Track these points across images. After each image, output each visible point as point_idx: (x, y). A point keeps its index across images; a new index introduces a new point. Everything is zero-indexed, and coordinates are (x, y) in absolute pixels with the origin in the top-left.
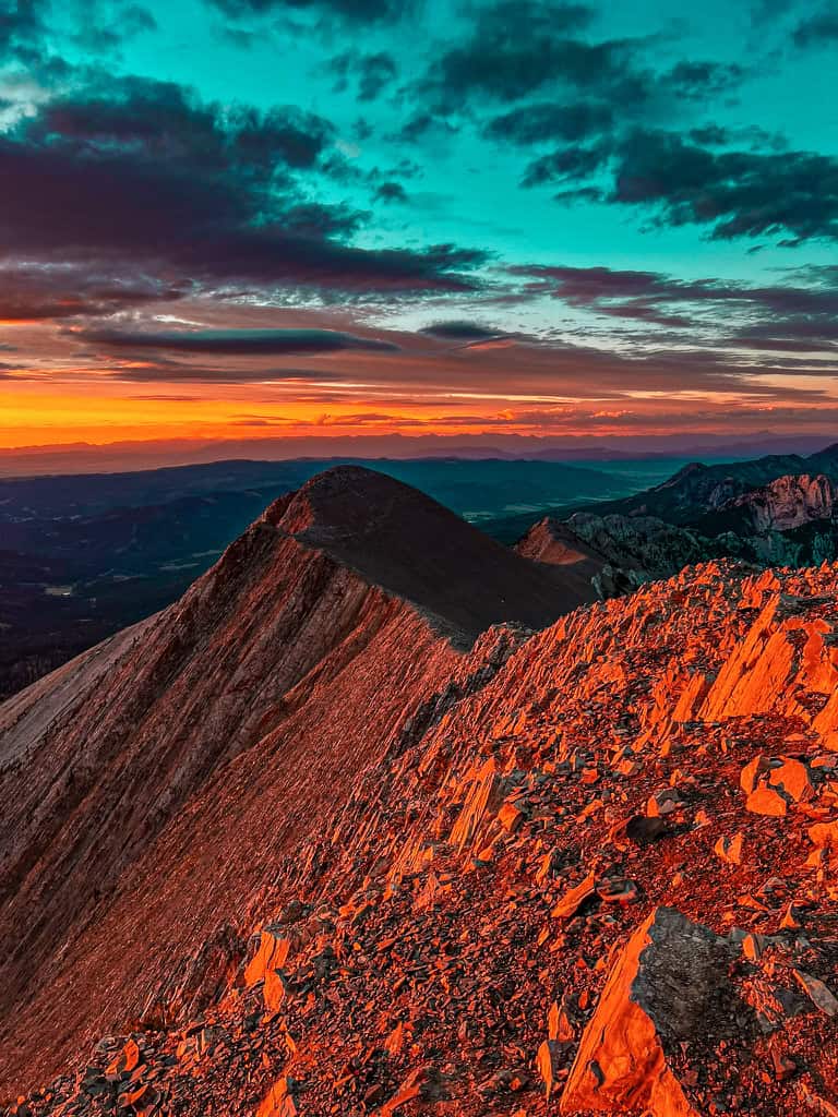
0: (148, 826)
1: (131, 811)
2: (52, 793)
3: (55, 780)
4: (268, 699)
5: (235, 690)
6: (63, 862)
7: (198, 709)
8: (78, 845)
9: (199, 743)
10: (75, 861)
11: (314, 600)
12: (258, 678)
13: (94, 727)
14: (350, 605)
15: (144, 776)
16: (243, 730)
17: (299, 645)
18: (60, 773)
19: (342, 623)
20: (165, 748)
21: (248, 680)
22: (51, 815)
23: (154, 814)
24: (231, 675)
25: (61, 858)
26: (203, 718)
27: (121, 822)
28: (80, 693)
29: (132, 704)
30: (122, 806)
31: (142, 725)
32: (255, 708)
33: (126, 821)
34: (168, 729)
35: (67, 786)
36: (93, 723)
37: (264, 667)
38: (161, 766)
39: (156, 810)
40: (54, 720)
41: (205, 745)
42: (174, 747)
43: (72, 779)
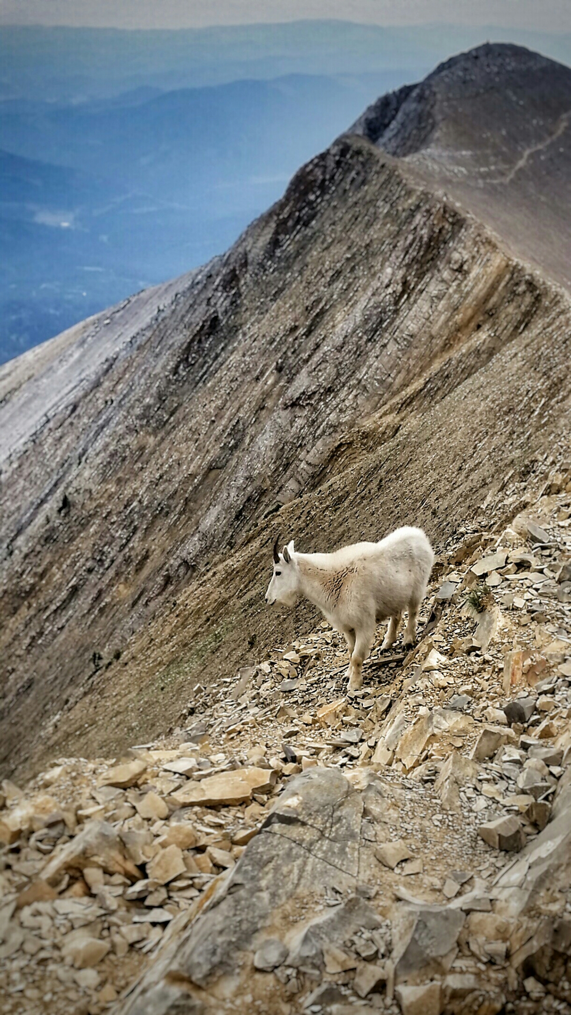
0: (168, 580)
1: (146, 557)
2: (40, 519)
3: (43, 501)
4: (340, 424)
5: (294, 405)
6: (55, 611)
7: (241, 426)
8: (75, 591)
9: (241, 474)
10: (70, 612)
11: (420, 276)
12: (329, 391)
13: (97, 434)
14: (475, 291)
15: (163, 512)
16: (303, 465)
17: (392, 348)
18: (51, 492)
19: (458, 318)
20: (193, 476)
21: (314, 393)
22: (38, 548)
23: (177, 564)
24: (290, 381)
25: (53, 607)
26: (247, 440)
27: (131, 568)
28: (82, 381)
29: (149, 407)
30: (133, 548)
31: (163, 439)
32: (321, 435)
33: (138, 570)
34: (198, 449)
35: (59, 511)
36: (95, 428)
37: (338, 375)
38: (187, 501)
39: (179, 561)
40: (46, 415)
41: (249, 478)
42: (206, 476)
43: (66, 503)
